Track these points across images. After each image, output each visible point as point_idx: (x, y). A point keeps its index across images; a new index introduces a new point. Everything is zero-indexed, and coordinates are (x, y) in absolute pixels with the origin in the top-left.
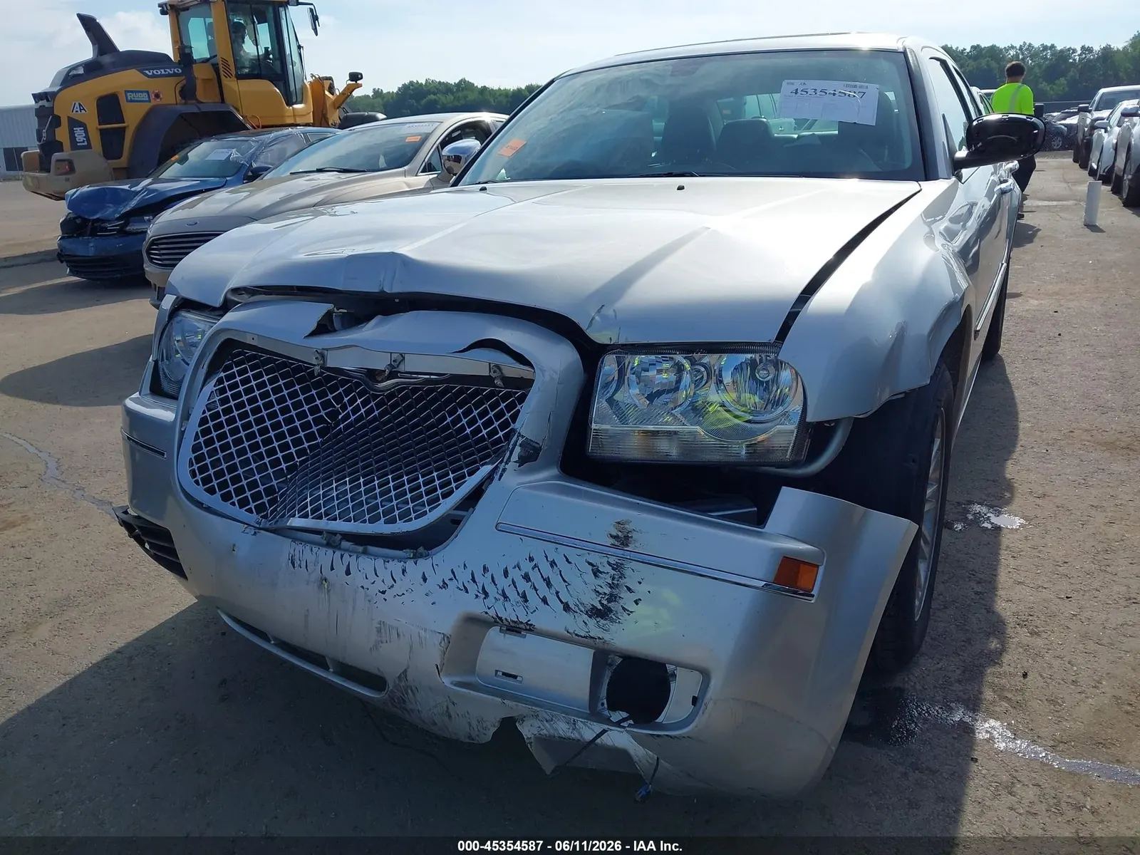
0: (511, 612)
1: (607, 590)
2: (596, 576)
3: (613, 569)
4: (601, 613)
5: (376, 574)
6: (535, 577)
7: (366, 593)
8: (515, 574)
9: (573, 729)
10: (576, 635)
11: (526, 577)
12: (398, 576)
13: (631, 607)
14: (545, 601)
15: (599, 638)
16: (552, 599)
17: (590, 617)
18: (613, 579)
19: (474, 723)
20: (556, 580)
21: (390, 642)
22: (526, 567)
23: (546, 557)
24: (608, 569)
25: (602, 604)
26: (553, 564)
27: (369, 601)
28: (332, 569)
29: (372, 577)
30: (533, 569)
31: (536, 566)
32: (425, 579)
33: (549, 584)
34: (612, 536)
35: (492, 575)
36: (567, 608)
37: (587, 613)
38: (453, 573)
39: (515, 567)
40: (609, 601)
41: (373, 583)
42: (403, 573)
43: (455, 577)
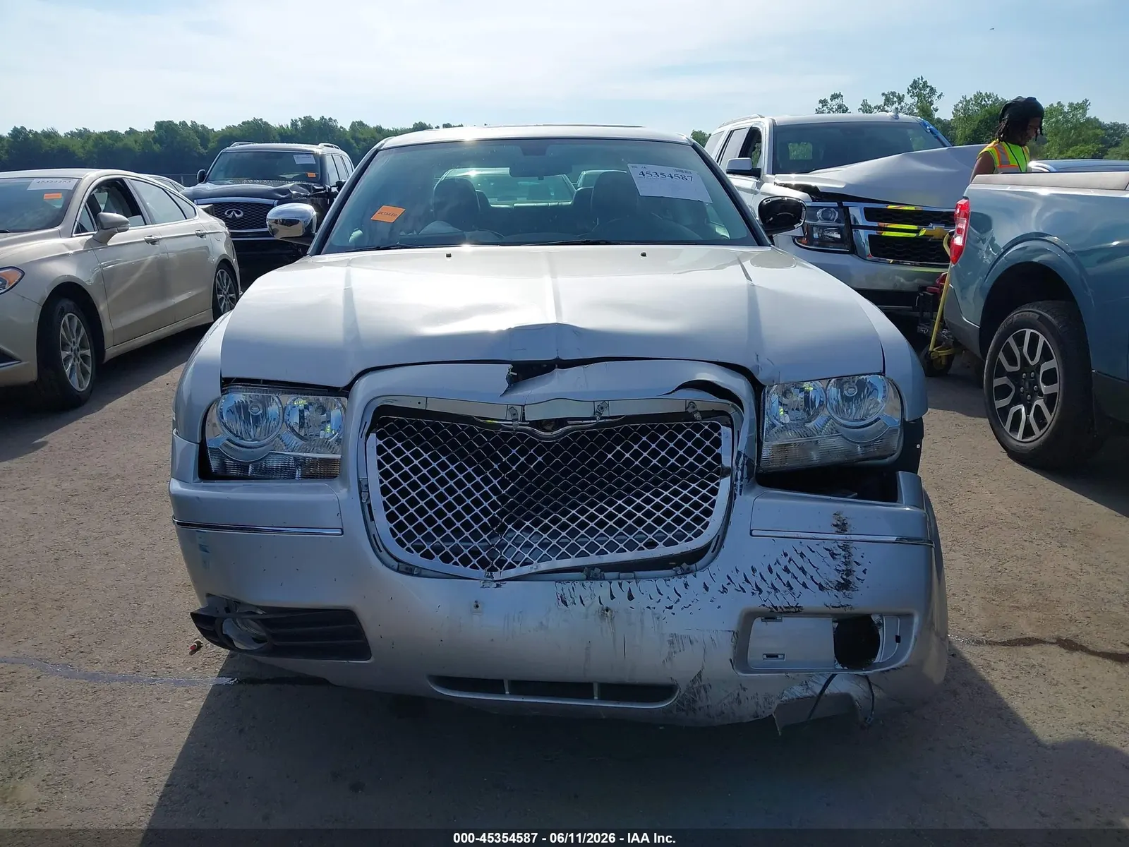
0: (782, 600)
1: (844, 567)
2: (833, 558)
3: (843, 550)
4: (844, 586)
5: (660, 593)
6: (792, 567)
7: (652, 612)
8: (778, 569)
9: (807, 689)
10: (833, 607)
11: (786, 570)
12: (681, 589)
13: (862, 576)
14: (804, 585)
15: (848, 605)
16: (809, 583)
17: (838, 590)
18: (845, 558)
19: (761, 702)
20: (807, 567)
21: (684, 650)
22: (784, 561)
23: (796, 551)
24: (840, 551)
25: (843, 579)
26: (802, 555)
27: (658, 618)
28: (612, 597)
29: (656, 596)
30: (789, 562)
31: (790, 560)
32: (707, 589)
33: (804, 572)
34: (835, 525)
35: (760, 574)
36: (821, 587)
37: (836, 589)
38: (729, 578)
39: (776, 564)
40: (847, 575)
41: (658, 602)
42: (686, 587)
43: (731, 581)
